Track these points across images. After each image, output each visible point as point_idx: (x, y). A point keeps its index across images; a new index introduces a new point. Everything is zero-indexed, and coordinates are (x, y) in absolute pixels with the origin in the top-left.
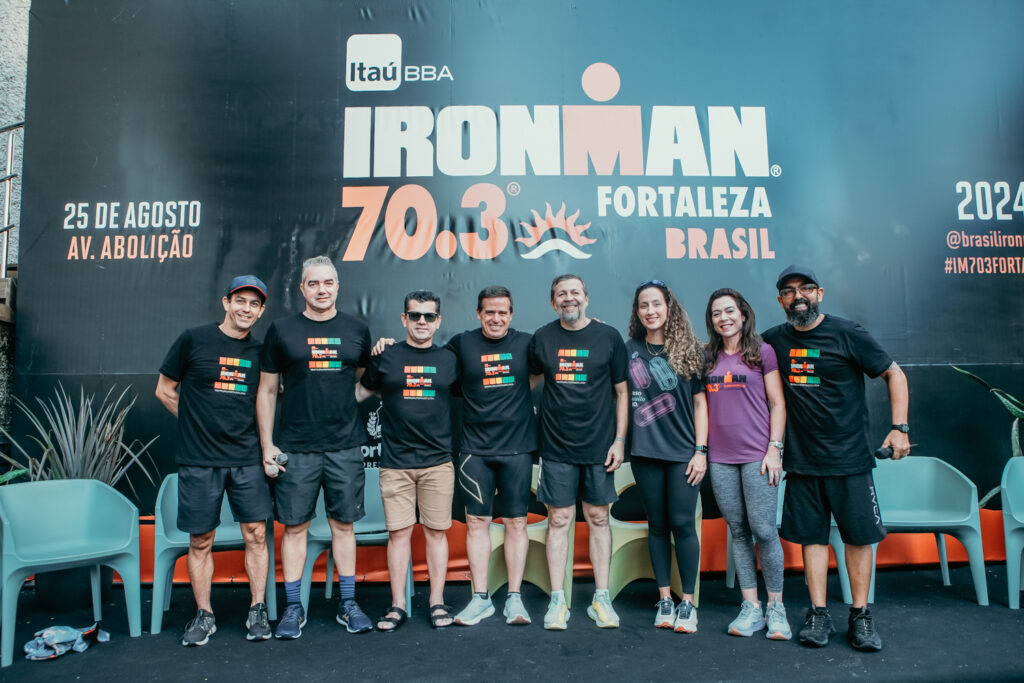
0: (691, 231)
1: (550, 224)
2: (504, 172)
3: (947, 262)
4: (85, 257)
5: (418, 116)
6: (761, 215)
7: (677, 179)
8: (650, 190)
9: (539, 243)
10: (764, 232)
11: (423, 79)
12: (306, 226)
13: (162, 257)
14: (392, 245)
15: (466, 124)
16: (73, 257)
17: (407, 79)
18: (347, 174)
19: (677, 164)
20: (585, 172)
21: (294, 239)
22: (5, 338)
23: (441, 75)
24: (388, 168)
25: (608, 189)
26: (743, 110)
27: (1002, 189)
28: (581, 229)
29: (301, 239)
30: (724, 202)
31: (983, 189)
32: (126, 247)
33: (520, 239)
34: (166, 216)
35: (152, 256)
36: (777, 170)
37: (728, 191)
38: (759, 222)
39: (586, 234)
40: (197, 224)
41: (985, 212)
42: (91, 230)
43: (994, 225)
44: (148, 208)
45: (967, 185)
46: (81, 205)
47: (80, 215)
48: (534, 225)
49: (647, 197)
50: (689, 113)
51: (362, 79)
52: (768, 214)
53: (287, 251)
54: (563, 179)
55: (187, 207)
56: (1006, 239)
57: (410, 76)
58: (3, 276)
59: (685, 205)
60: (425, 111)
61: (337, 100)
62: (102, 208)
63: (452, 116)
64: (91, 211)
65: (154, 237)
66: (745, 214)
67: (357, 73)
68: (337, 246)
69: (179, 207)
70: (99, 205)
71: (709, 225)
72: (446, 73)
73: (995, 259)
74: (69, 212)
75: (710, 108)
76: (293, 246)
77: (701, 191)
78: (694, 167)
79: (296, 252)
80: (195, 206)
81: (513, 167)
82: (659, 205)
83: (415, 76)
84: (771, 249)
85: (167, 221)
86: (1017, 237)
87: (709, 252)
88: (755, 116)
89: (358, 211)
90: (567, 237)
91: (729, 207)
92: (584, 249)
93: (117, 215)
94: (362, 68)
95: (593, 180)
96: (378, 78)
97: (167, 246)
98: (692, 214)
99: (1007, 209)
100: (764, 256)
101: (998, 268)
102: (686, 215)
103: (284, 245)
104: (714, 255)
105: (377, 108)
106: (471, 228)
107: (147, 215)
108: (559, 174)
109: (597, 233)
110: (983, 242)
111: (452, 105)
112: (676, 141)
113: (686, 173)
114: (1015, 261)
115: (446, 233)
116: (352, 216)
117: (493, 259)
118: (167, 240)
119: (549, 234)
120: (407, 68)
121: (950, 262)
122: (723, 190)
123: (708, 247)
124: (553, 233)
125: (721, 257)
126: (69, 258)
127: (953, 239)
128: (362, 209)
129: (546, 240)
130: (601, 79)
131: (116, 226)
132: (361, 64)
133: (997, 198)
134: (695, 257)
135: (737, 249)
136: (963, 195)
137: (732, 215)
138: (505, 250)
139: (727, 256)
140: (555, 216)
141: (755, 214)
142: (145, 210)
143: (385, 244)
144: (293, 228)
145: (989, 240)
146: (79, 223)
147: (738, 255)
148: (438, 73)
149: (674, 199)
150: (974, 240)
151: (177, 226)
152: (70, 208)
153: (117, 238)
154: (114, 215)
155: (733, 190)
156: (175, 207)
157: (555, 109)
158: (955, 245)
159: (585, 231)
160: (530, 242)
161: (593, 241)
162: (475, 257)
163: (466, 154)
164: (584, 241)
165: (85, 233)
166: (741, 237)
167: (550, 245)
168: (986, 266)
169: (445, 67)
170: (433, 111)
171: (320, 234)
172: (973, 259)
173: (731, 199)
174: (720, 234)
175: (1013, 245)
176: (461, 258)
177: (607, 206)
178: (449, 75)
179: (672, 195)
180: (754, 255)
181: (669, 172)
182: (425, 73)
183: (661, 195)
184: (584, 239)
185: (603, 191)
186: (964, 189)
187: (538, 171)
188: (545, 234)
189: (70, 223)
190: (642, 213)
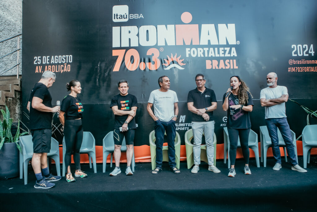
0: (213, 61)
1: (172, 59)
2: (159, 45)
3: (289, 69)
4: (40, 72)
5: (134, 29)
6: (234, 56)
7: (209, 45)
8: (201, 49)
9: (169, 65)
10: (235, 61)
11: (135, 18)
12: (102, 61)
13: (62, 71)
14: (127, 67)
15: (147, 31)
16: (37, 72)
17: (130, 18)
18: (114, 46)
19: (209, 41)
20: (182, 44)
21: (99, 65)
22: (19, 96)
23: (140, 17)
24: (125, 44)
25: (189, 49)
26: (228, 25)
27: (305, 47)
28: (181, 61)
29: (101, 65)
30: (223, 52)
31: (300, 47)
32: (51, 69)
33: (164, 64)
34: (62, 60)
35: (59, 71)
36: (238, 42)
37: (224, 49)
38: (233, 58)
39: (183, 62)
40: (71, 62)
41: (300, 54)
42: (42, 64)
43: (303, 57)
44: (57, 57)
45: (295, 46)
46: (39, 57)
47: (38, 60)
48: (168, 60)
49: (200, 51)
50: (212, 26)
51: (117, 18)
52: (236, 55)
53: (97, 68)
54: (176, 46)
55: (68, 57)
56: (307, 62)
57: (131, 17)
58: (18, 78)
59: (212, 53)
60: (136, 27)
61: (110, 25)
62: (44, 58)
63: (143, 29)
64: (41, 59)
65: (59, 66)
66: (229, 55)
67: (116, 17)
68: (111, 67)
69: (66, 57)
70: (44, 57)
71: (218, 59)
72: (142, 16)
73: (303, 67)
74: (36, 59)
75: (218, 25)
76: (99, 68)
77: (216, 49)
78: (214, 42)
79: (100, 69)
80: (71, 57)
81: (161, 43)
82: (204, 53)
83: (132, 17)
84: (237, 66)
85: (63, 61)
86: (310, 61)
87: (219, 67)
88: (232, 26)
89: (117, 57)
90: (177, 63)
91: (224, 53)
92: (182, 67)
93: (49, 60)
94: (117, 15)
95: (184, 46)
96: (122, 18)
97: (63, 68)
98: (214, 56)
99: (307, 53)
100: (235, 68)
101: (304, 70)
102: (212, 56)
103: (96, 67)
104: (220, 68)
105: (122, 27)
106: (150, 61)
107: (57, 59)
108: (175, 45)
109: (186, 62)
110: (300, 63)
111: (143, 25)
112: (209, 34)
113: (212, 44)
114: (309, 68)
115: (142, 63)
116: (115, 59)
117: (156, 70)
118: (63, 66)
119: (172, 62)
120: (130, 15)
121: (290, 69)
122: (223, 49)
123: (218, 65)
124: (173, 62)
125: (222, 68)
126: (36, 72)
127: (291, 62)
128: (118, 56)
129: (171, 64)
130: (186, 17)
131: (49, 63)
132: (117, 14)
133: (304, 49)
134: (215, 68)
135: (227, 66)
136: (294, 49)
137: (225, 56)
138: (159, 67)
139: (224, 68)
140: (174, 57)
141: (232, 55)
142: (56, 58)
143: (125, 66)
144: (98, 62)
145: (301, 62)
146: (38, 62)
147: (227, 68)
148: (139, 16)
149: (208, 51)
150: (297, 62)
151: (66, 63)
152: (36, 58)
153: (49, 66)
154: (48, 60)
155: (226, 49)
156: (65, 57)
157: (173, 26)
158: (291, 64)
159: (183, 61)
160: (167, 65)
161: (185, 64)
162: (151, 69)
163: (148, 40)
164: (182, 64)
165: (40, 65)
166: (228, 62)
167: (172, 66)
168: (300, 70)
169: (141, 14)
170: (138, 27)
171: (106, 64)
172: (297, 68)
173: (225, 51)
174: (222, 61)
175: (308, 63)
176: (147, 70)
177: (189, 54)
178: (142, 17)
179: (208, 50)
180: (232, 68)
181: (207, 44)
182: (135, 16)
183: (205, 50)
184: (182, 63)
185: (188, 49)
186: (294, 47)
187: (169, 44)
188: (171, 62)
189: (36, 62)
190: (199, 56)
